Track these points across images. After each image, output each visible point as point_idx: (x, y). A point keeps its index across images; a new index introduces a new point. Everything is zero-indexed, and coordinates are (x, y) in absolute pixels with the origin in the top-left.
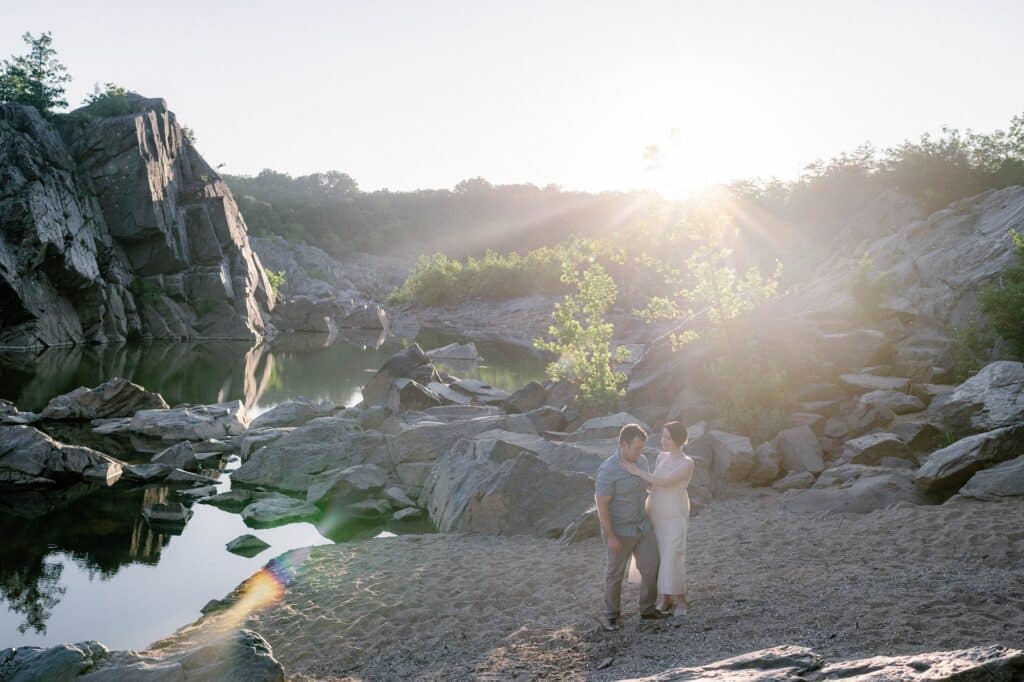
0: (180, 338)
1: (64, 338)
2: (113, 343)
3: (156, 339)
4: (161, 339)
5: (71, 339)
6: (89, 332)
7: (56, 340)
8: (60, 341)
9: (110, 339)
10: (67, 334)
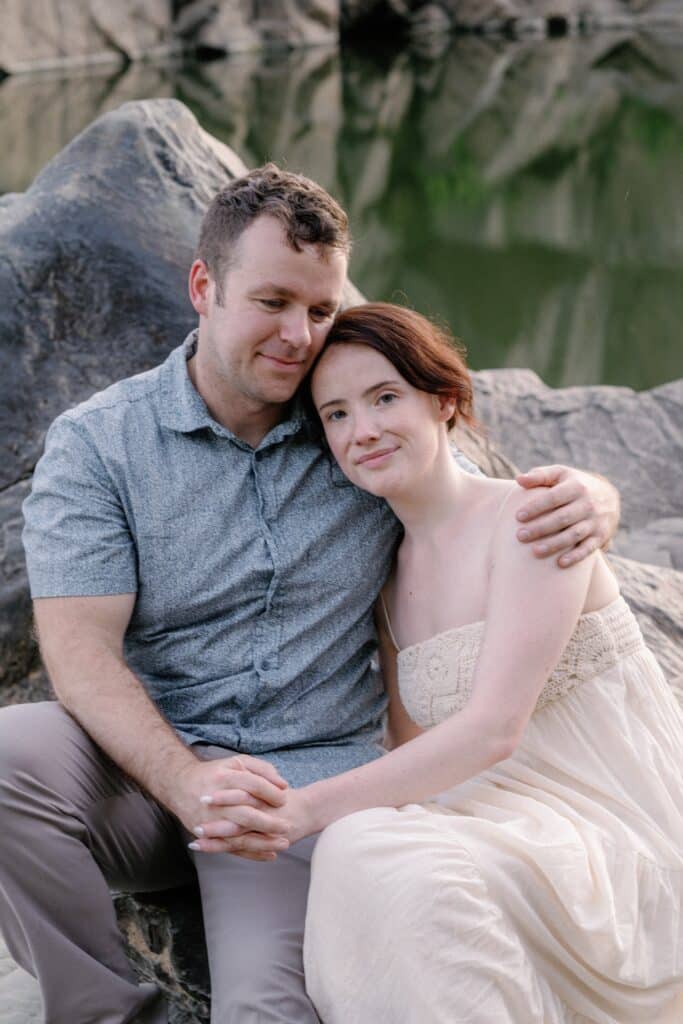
0: (540, 24)
1: (77, 38)
2: (277, 52)
3: (459, 31)
4: (479, 31)
5: (110, 43)
6: (189, 15)
7: (46, 49)
8: (62, 53)
9: (267, 35)
10: (94, 26)
